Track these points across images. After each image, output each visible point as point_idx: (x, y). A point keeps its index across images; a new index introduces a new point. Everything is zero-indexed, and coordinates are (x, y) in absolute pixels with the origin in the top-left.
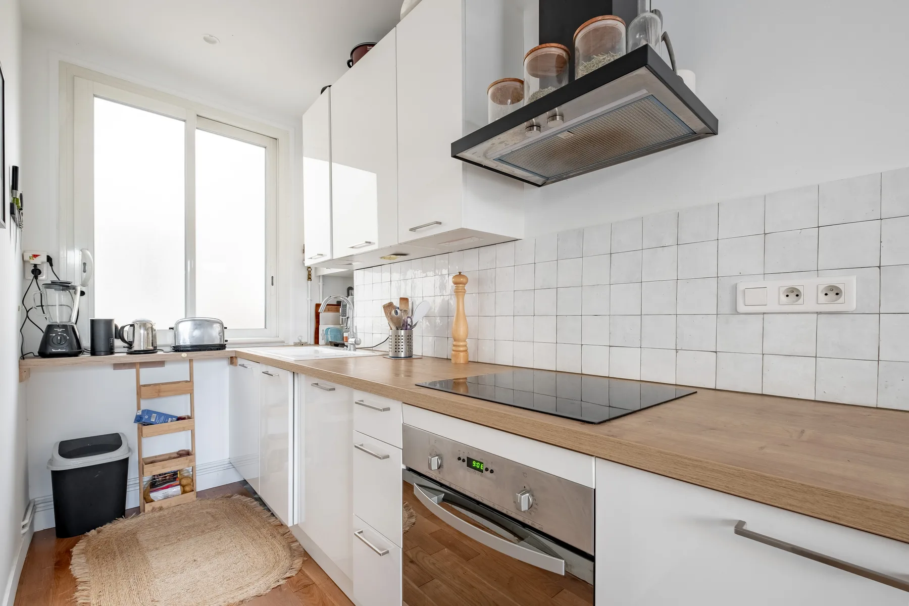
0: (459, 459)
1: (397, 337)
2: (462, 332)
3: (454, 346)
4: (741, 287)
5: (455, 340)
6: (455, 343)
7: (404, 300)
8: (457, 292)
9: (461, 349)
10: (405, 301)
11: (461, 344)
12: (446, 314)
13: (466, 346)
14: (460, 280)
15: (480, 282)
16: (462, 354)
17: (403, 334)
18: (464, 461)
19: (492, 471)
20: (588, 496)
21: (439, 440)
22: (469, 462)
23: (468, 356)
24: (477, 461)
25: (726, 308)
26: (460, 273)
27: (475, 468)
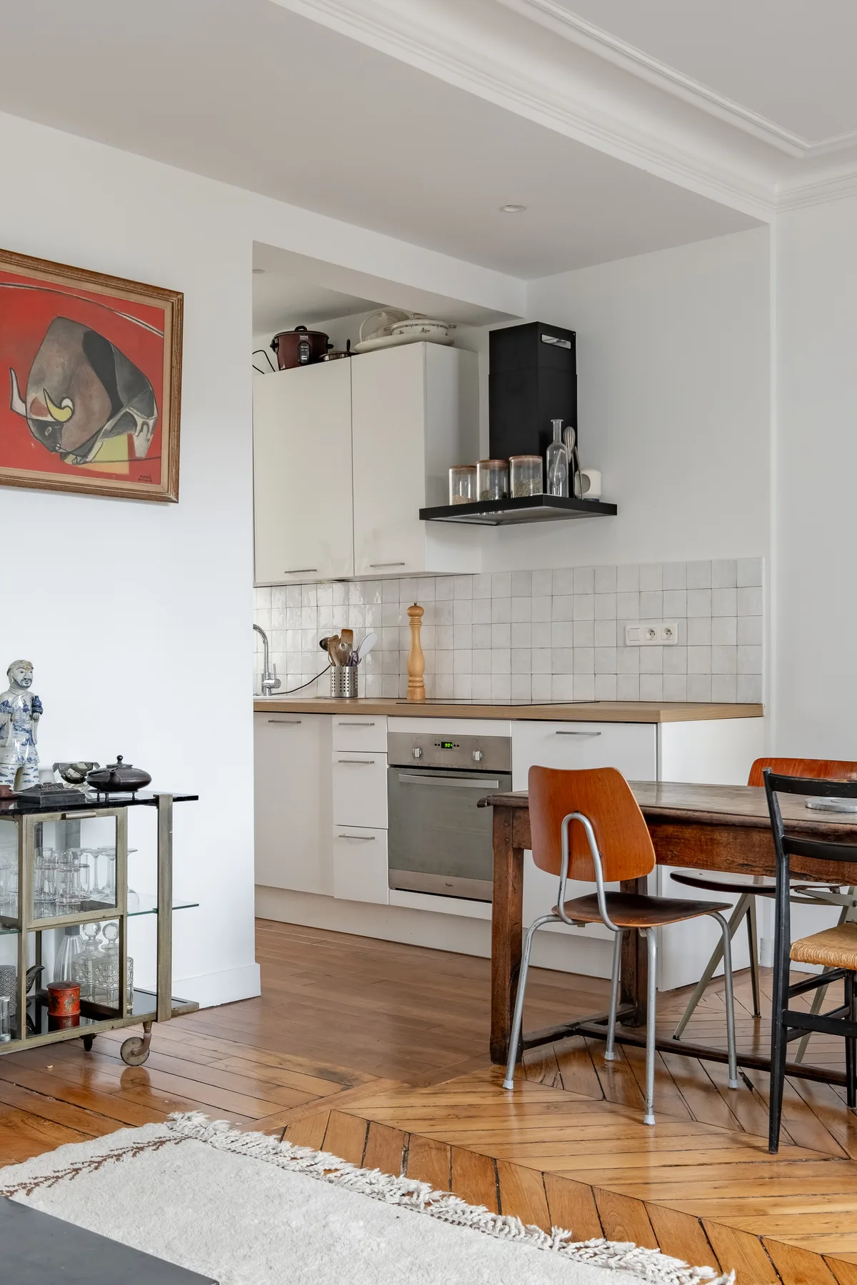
0: (436, 745)
1: (340, 674)
2: (418, 667)
3: (410, 681)
4: (628, 628)
5: (411, 676)
6: (411, 679)
7: (348, 632)
8: (412, 624)
9: (418, 684)
10: (348, 634)
11: (418, 679)
12: (398, 649)
13: (422, 681)
14: (415, 612)
15: (437, 613)
16: (418, 690)
17: (347, 671)
18: (439, 745)
19: (458, 746)
20: (507, 741)
21: (420, 736)
22: (443, 745)
23: (424, 692)
24: (448, 743)
25: (621, 644)
26: (415, 604)
27: (447, 748)
